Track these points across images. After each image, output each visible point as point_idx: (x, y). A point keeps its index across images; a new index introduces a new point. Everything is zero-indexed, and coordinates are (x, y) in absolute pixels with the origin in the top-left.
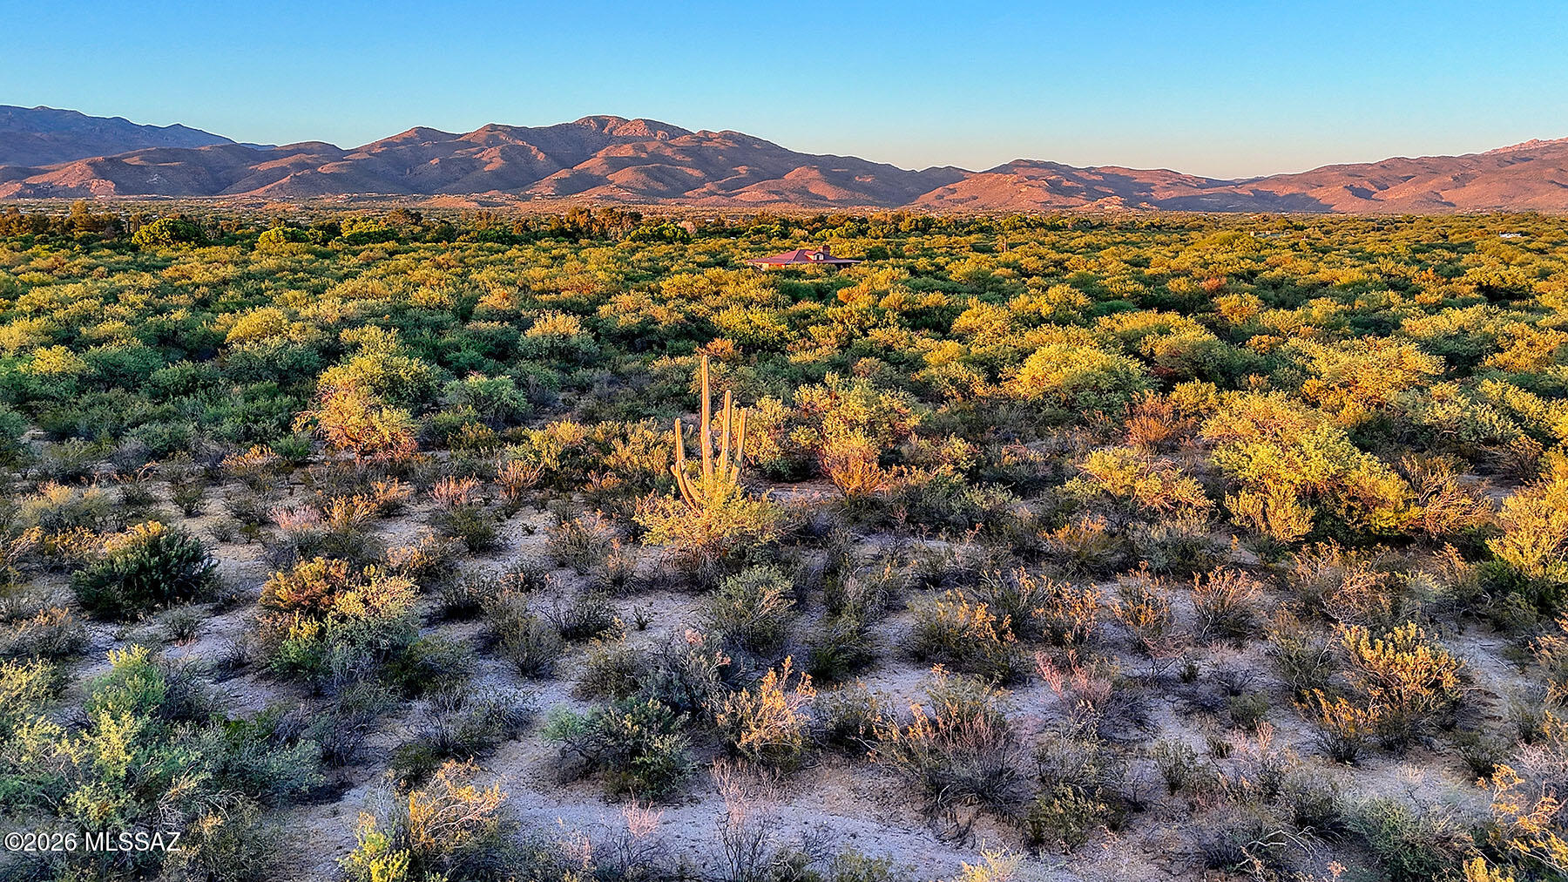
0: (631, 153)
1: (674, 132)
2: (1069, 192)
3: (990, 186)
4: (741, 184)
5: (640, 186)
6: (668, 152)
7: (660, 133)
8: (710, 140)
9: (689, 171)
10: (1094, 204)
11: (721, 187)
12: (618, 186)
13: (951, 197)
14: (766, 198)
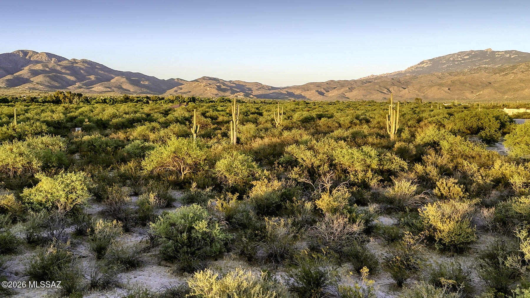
0: (41, 68)
1: (60, 59)
2: (224, 90)
3: (195, 87)
4: (92, 83)
5: (47, 84)
6: (59, 68)
7: (53, 59)
8: (77, 63)
9: (69, 77)
10: (234, 95)
11: (84, 84)
12: (37, 83)
13: (180, 91)
14: (105, 90)
